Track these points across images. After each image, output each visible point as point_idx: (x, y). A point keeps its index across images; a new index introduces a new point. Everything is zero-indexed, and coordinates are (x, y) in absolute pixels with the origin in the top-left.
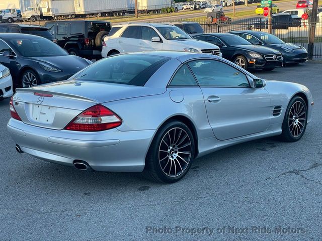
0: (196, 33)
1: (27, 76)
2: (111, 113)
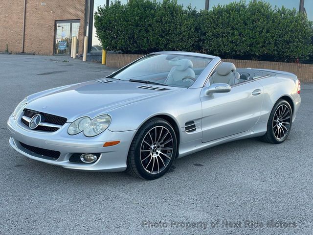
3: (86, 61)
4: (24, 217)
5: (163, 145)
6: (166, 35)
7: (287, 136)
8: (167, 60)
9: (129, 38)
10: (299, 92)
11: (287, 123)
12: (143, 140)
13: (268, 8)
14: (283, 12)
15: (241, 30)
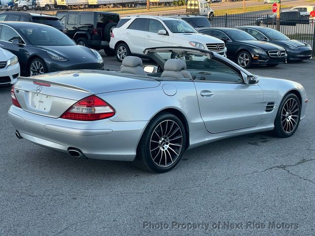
0: (203, 27)
1: (35, 64)
2: (104, 104)
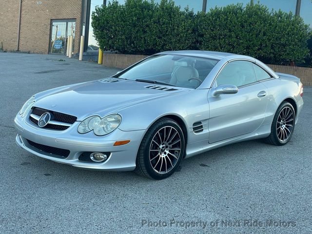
3: (82, 60)
4: (35, 215)
5: (171, 146)
6: (164, 36)
7: (289, 139)
8: (173, 61)
9: (126, 38)
10: (302, 95)
11: (290, 125)
12: (153, 140)
13: (265, 11)
14: (280, 15)
15: (238, 32)
